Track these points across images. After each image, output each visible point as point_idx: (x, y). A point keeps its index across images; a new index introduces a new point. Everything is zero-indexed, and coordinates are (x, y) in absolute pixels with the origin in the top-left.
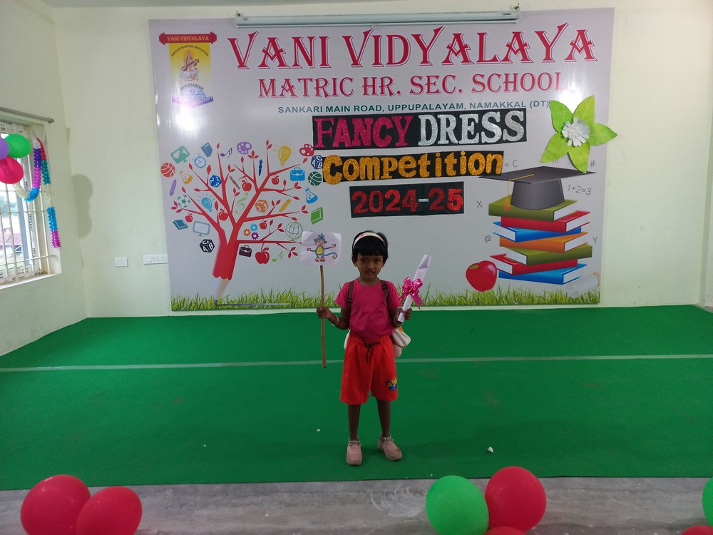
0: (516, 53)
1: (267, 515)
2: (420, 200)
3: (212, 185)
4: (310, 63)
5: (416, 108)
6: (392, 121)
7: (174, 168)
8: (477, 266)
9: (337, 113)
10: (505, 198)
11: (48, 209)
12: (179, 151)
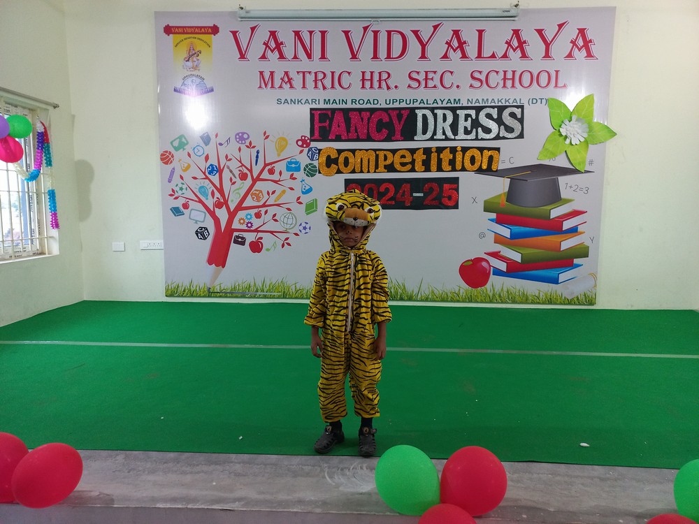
0: (514, 50)
1: (214, 484)
2: (415, 195)
3: (209, 174)
4: (309, 56)
5: (414, 102)
6: (389, 115)
7: (173, 156)
8: (471, 263)
9: (334, 106)
10: (500, 195)
11: (49, 191)
12: (178, 140)
